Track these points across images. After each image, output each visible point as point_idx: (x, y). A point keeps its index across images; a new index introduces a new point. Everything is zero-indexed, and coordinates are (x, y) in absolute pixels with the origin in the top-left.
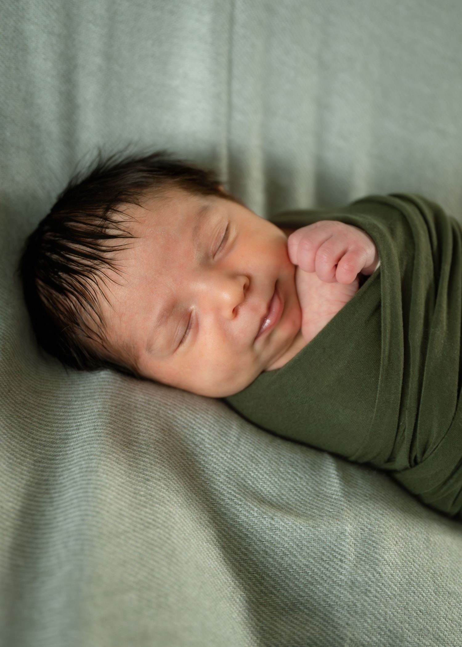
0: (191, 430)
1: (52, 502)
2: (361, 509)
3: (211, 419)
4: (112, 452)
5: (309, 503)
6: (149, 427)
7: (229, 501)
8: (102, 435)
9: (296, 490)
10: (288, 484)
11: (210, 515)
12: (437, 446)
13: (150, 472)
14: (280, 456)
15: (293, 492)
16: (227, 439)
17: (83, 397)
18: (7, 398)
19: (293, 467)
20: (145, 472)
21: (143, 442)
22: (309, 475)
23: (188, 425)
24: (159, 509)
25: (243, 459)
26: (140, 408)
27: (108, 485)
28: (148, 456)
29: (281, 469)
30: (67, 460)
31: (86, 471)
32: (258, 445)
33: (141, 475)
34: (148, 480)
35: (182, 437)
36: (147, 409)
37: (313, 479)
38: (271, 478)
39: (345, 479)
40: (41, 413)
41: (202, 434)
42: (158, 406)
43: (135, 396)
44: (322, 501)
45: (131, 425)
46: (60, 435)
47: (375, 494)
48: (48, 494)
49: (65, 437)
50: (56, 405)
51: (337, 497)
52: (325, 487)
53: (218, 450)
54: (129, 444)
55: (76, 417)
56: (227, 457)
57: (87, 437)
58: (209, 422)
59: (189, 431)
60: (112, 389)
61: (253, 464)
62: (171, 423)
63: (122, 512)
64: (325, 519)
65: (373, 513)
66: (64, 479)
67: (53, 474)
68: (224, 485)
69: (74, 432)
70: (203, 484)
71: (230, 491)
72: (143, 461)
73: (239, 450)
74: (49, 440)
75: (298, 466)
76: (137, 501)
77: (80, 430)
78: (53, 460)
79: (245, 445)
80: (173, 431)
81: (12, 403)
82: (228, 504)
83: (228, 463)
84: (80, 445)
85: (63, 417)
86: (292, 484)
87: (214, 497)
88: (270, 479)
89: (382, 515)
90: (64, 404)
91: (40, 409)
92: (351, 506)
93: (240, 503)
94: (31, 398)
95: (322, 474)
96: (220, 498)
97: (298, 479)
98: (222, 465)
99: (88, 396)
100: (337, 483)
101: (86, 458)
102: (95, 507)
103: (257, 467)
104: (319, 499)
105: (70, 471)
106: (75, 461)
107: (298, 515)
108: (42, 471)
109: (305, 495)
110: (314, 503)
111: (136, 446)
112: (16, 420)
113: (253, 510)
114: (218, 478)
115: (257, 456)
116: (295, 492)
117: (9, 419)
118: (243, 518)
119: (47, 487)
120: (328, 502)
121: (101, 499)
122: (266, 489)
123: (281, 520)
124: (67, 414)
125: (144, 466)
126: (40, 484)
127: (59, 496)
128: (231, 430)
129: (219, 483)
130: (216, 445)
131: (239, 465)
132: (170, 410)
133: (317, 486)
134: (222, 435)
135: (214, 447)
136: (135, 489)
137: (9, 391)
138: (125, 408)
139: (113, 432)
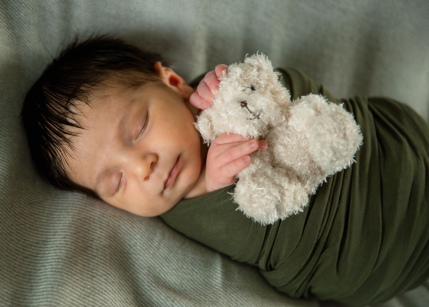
0: (129, 236)
1: (31, 289)
2: (232, 297)
3: (143, 228)
4: (74, 256)
5: (199, 291)
6: (101, 235)
7: (146, 287)
8: (69, 243)
9: (192, 281)
10: (188, 277)
11: (134, 296)
12: (284, 262)
13: (96, 271)
14: (185, 257)
15: (190, 282)
16: (152, 243)
17: (61, 209)
18: (10, 212)
19: (192, 266)
20: (93, 271)
21: (95, 248)
22: (202, 271)
23: (127, 232)
24: (98, 297)
25: (160, 258)
26: (97, 220)
27: (67, 283)
28: (96, 258)
29: (184, 267)
30: (44, 259)
31: (55, 271)
32: (172, 249)
33: (90, 273)
34: (94, 277)
35: (123, 241)
36: (101, 221)
37: (205, 274)
38: (177, 273)
39: (227, 274)
40: (32, 220)
41: (136, 239)
42: (109, 218)
43: (95, 210)
44: (208, 290)
45: (89, 234)
46: (42, 238)
47: (245, 285)
48: (30, 282)
49: (46, 240)
50: (43, 214)
51: (218, 288)
52: (212, 279)
53: (144, 251)
54: (86, 249)
55: (55, 225)
56: (150, 257)
57: (59, 244)
58: (142, 230)
59: (127, 236)
60: (79, 205)
61: (166, 263)
62: (116, 231)
63: (74, 302)
64: (207, 303)
65: (240, 300)
66: (41, 273)
67: (35, 268)
68: (145, 276)
69: (51, 237)
70: (133, 274)
71: (149, 281)
72: (93, 262)
73: (159, 252)
74: (35, 241)
75: (195, 264)
76: (85, 293)
77: (56, 237)
78: (36, 256)
79: (163, 249)
80: (117, 237)
81: (13, 215)
82: (146, 289)
83: (150, 260)
84: (54, 248)
85: (46, 224)
86: (190, 277)
87: (138, 283)
88: (176, 274)
89: (246, 301)
90: (48, 214)
91: (31, 217)
92: (226, 295)
93: (154, 289)
94: (26, 209)
95: (211, 270)
96: (142, 284)
97: (194, 273)
98: (146, 262)
99: (64, 209)
100: (220, 277)
101: (56, 260)
102: (56, 299)
103: (168, 265)
104: (207, 288)
105: (45, 268)
106: (50, 261)
107: (190, 299)
108: (28, 265)
109: (198, 284)
110: (203, 291)
111: (90, 251)
112: (15, 227)
113: (162, 295)
114: (142, 271)
115: (170, 256)
116: (192, 282)
117: (10, 227)
118: (155, 299)
119: (30, 277)
120: (212, 291)
121: (61, 294)
122: (172, 280)
123: (179, 303)
124: (49, 222)
125: (93, 266)
126: (26, 275)
127: (37, 286)
128: (155, 237)
129: (142, 274)
130: (144, 248)
131: (157, 263)
132: (117, 221)
133: (207, 279)
134: (149, 240)
135: (143, 249)
136: (85, 284)
137: (12, 207)
138: (87, 221)
139: (76, 241)
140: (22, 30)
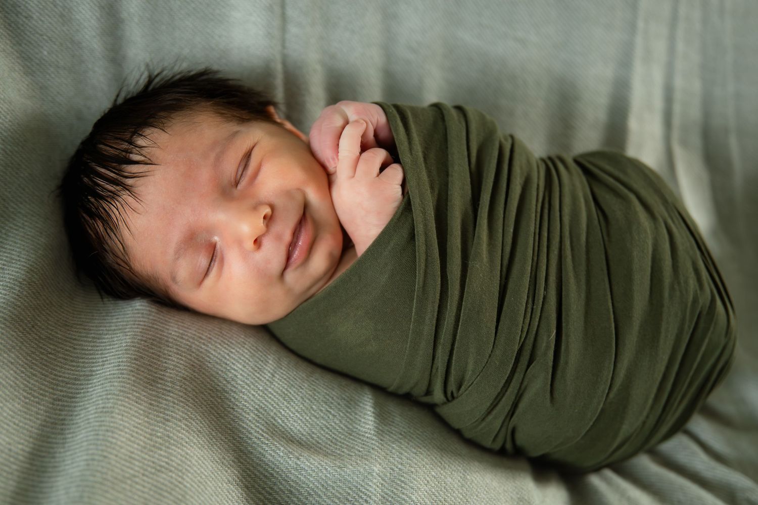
0: (224, 365)
1: (63, 443)
2: (393, 448)
3: (246, 353)
4: (133, 390)
5: (340, 442)
6: (178, 363)
7: (255, 440)
8: (125, 372)
9: (328, 428)
10: (320, 422)
11: (235, 454)
12: (472, 384)
13: (172, 412)
14: (315, 392)
15: (324, 431)
16: (261, 375)
17: (115, 330)
18: (30, 334)
19: (326, 405)
20: (166, 412)
21: (170, 380)
22: (343, 413)
23: (221, 360)
24: (175, 451)
25: (275, 396)
26: (172, 343)
27: (121, 427)
28: (172, 395)
29: (314, 407)
30: (86, 399)
31: (101, 412)
32: (293, 382)
33: (162, 415)
34: (168, 420)
35: (214, 373)
36: (178, 343)
37: (348, 417)
38: (303, 416)
39: (382, 417)
40: (68, 348)
41: (235, 370)
42: (191, 340)
43: (168, 329)
44: (354, 440)
45: (159, 361)
46: (84, 371)
47: (412, 432)
48: (62, 434)
49: (90, 373)
50: (85, 339)
51: (369, 436)
52: (359, 425)
53: (249, 386)
54: (154, 381)
55: (104, 352)
56: (259, 395)
57: (110, 375)
58: (244, 357)
59: (222, 366)
60: (144, 322)
61: (285, 402)
62: (203, 358)
63: (133, 456)
64: (353, 459)
65: (406, 452)
66: (80, 418)
67: (71, 413)
68: (252, 423)
69: (99, 368)
70: (232, 422)
71: (258, 430)
72: (166, 400)
73: (272, 387)
74: (72, 377)
75: (332, 403)
76: (152, 443)
77: (105, 367)
78: (73, 398)
79: (279, 382)
80: (204, 367)
81: (36, 339)
82: (254, 443)
83: (259, 400)
84: (102, 382)
85: (91, 352)
86: (324, 423)
87: (242, 436)
88: (301, 418)
89: (416, 453)
90: (94, 338)
91: (67, 343)
92: (382, 445)
93: (267, 442)
94: (59, 332)
95: (357, 412)
96: (247, 437)
97: (331, 416)
98: (252, 403)
99: (120, 329)
100: (372, 421)
101: (104, 397)
102: (102, 450)
103: (288, 405)
104: (351, 437)
105: (87, 410)
106: (94, 400)
107: (326, 455)
108: (60, 410)
109: (337, 433)
110: (345, 442)
111: (161, 384)
112: (38, 356)
113: (279, 450)
114: (247, 416)
115: (290, 393)
116: (327, 430)
117: (30, 356)
118: (269, 457)
119: (62, 427)
120: (360, 441)
121: (111, 443)
122: (296, 428)
123: (307, 460)
124: (96, 348)
125: (166, 405)
126: (56, 424)
127: (73, 437)
128: (266, 365)
129: (248, 422)
130: (248, 382)
131: (270, 403)
132: (204, 344)
133: (351, 424)
134: (256, 371)
135: (247, 384)
136: (153, 430)
137: (33, 327)
138: (155, 343)
139: (137, 369)
140: (48, 76)
